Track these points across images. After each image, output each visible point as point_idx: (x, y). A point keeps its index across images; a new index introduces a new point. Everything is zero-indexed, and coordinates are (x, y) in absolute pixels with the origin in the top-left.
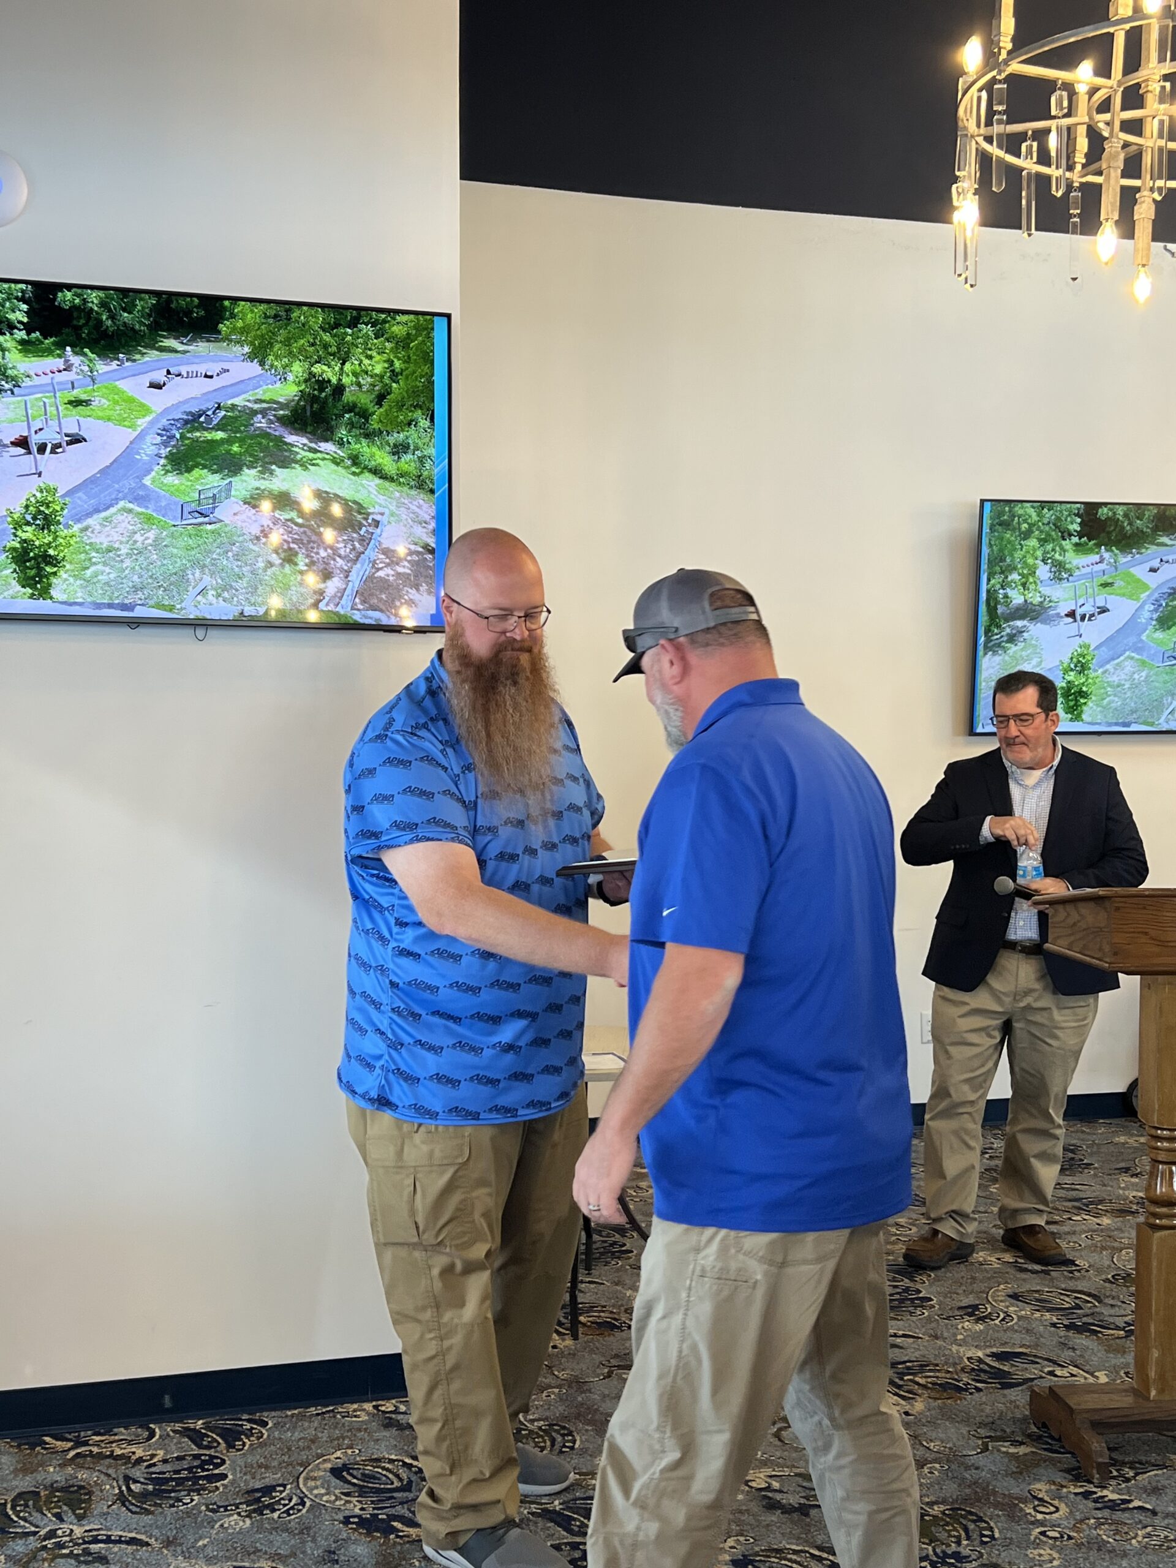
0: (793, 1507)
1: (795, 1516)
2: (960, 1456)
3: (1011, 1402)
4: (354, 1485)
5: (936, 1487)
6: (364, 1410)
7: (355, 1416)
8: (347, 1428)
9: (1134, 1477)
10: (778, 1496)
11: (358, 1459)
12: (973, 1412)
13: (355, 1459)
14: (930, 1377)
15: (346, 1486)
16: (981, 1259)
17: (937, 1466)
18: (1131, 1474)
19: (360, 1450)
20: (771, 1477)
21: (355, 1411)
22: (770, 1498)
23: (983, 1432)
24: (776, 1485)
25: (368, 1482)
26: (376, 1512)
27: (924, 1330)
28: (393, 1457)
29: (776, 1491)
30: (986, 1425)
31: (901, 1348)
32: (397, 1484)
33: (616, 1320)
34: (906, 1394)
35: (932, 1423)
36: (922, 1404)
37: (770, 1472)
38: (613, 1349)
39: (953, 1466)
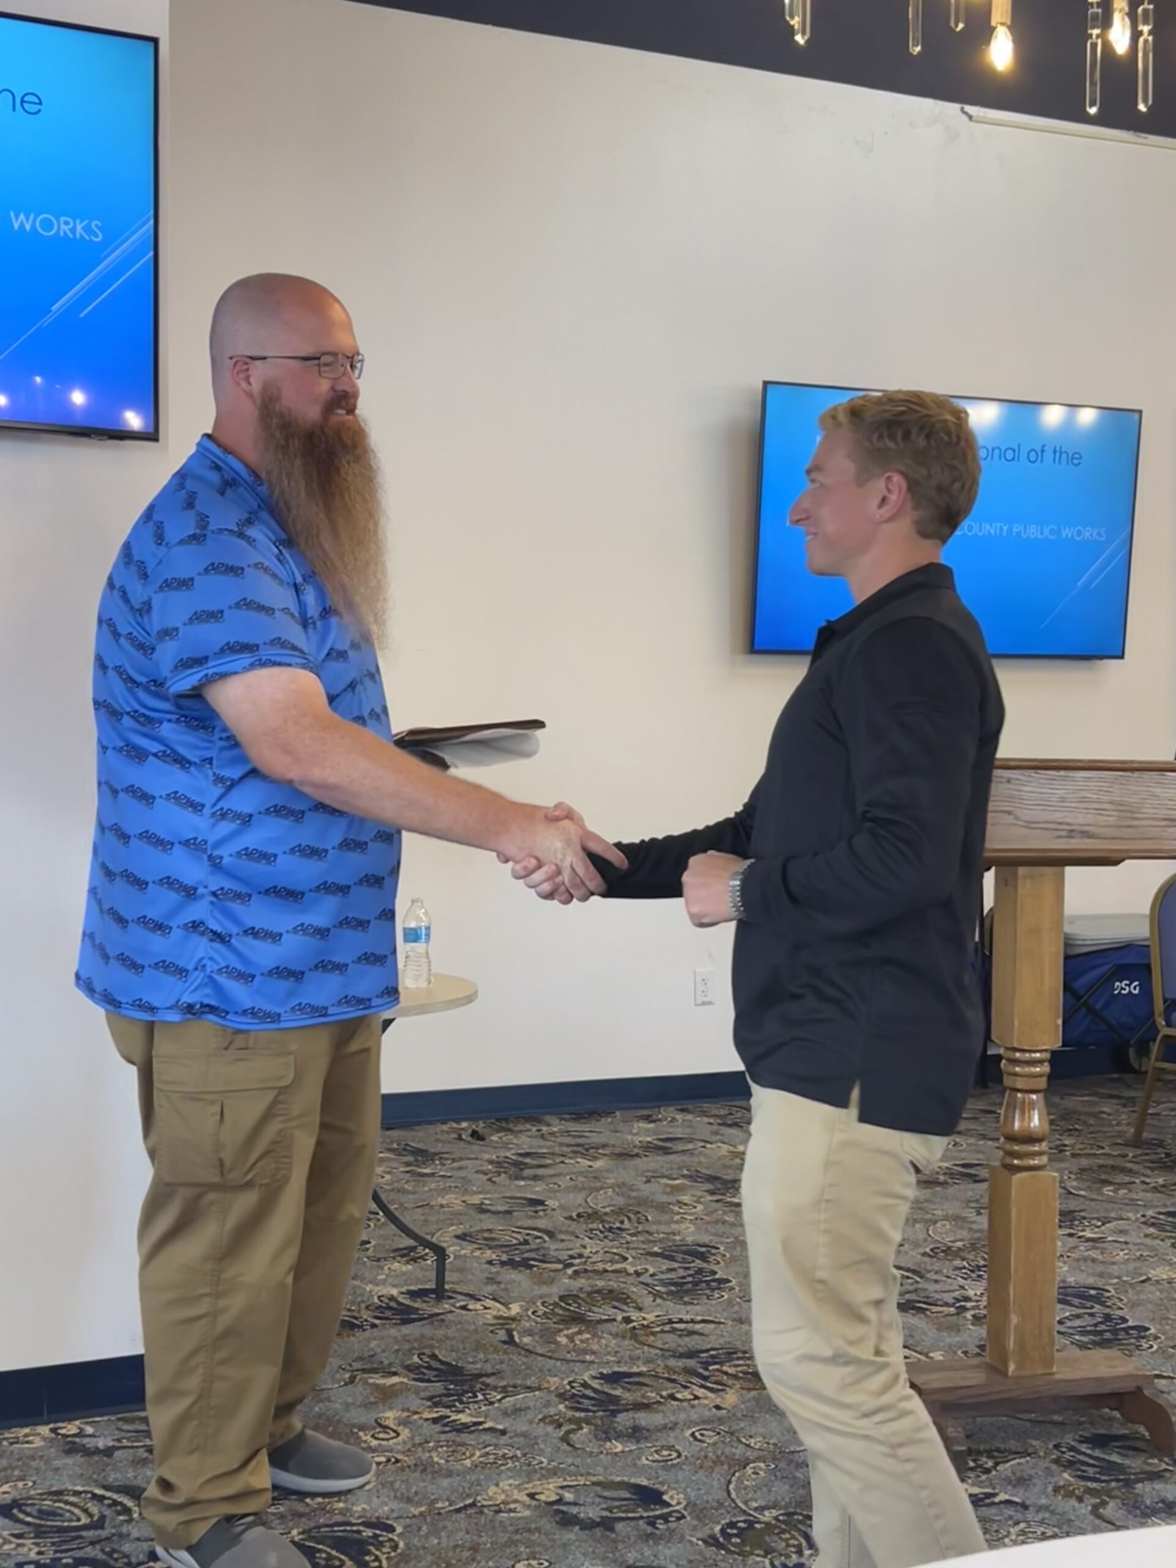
0: (593, 1521)
1: (598, 1532)
2: (788, 1453)
4: (28, 1524)
5: (764, 1489)
6: (39, 1434)
7: (27, 1442)
8: (17, 1456)
9: (995, 1467)
10: (574, 1510)
11: (32, 1492)
13: (28, 1492)
14: (739, 1365)
15: (18, 1525)
17: (762, 1465)
18: (990, 1464)
19: (34, 1483)
20: (562, 1487)
21: (26, 1436)
22: (562, 1512)
24: (569, 1496)
25: (47, 1520)
26: (58, 1555)
27: (725, 1314)
28: (79, 1488)
29: (569, 1504)
31: (702, 1334)
32: (85, 1520)
33: (356, 1318)
34: (714, 1386)
35: (749, 1416)
36: (734, 1396)
37: (560, 1482)
38: (354, 1352)
39: (782, 1465)
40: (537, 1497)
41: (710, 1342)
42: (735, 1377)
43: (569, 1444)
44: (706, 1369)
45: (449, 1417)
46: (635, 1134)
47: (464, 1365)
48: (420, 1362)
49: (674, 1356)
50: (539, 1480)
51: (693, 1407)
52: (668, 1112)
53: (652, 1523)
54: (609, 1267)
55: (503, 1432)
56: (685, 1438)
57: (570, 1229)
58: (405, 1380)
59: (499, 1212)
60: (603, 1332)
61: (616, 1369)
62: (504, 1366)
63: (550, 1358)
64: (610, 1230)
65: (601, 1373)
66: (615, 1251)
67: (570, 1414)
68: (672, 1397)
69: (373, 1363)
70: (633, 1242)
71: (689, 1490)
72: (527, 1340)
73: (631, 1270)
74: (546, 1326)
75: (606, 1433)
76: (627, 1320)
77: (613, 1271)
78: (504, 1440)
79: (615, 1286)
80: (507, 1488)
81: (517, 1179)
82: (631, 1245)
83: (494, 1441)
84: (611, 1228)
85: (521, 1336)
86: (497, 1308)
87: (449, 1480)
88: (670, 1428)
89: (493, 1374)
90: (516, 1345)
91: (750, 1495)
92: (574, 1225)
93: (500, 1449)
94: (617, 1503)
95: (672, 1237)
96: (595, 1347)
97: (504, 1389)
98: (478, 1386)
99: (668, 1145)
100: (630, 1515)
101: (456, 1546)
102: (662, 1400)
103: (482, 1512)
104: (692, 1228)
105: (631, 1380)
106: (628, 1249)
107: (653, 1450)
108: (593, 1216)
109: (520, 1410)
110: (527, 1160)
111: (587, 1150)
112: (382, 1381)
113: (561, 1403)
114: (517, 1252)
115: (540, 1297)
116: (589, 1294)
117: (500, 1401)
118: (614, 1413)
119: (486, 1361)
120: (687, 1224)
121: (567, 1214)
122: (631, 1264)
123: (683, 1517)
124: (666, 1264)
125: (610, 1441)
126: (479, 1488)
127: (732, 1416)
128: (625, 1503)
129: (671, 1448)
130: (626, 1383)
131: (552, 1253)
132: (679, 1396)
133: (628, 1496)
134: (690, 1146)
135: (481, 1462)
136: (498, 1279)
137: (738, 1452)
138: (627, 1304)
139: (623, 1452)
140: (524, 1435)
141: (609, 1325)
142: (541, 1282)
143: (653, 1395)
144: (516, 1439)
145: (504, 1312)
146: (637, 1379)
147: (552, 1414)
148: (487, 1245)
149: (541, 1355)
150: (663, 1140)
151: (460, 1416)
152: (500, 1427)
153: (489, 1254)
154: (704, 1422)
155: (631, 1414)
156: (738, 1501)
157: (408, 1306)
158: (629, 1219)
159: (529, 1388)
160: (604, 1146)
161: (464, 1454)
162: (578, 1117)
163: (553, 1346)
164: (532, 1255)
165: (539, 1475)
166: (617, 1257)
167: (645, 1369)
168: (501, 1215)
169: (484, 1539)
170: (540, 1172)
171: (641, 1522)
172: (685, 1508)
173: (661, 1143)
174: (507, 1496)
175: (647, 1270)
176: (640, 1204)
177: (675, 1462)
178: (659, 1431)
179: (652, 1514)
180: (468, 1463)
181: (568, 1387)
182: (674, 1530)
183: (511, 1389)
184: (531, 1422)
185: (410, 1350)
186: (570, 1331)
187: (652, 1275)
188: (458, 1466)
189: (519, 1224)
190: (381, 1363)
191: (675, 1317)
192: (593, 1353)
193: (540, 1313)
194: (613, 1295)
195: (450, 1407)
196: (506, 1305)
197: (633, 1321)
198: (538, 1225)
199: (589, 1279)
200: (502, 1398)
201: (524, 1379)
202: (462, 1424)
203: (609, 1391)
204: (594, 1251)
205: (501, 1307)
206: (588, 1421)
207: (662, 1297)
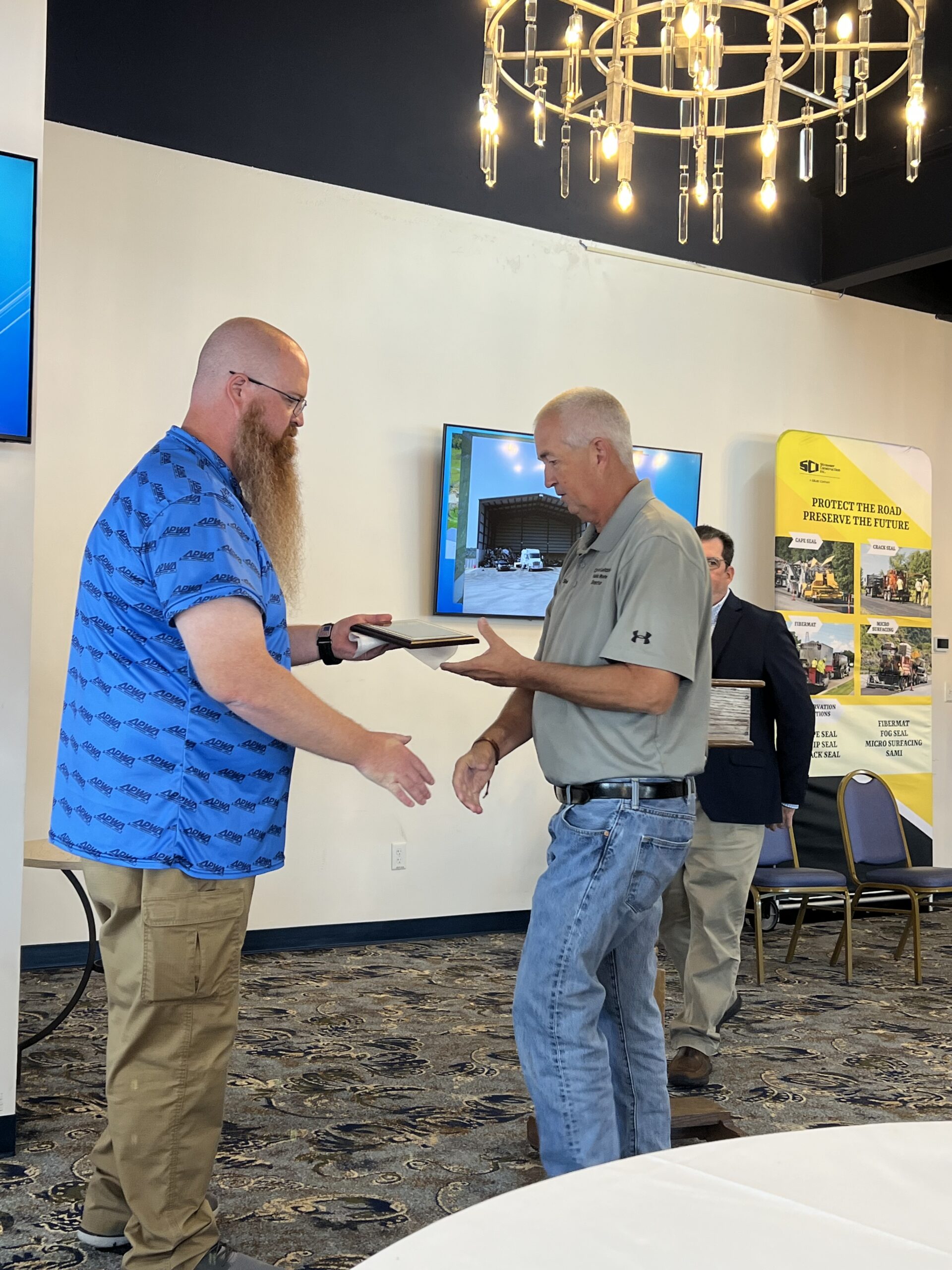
0: (342, 1224)
1: (345, 1231)
2: (477, 1175)
3: (509, 1132)
5: (462, 1199)
10: (327, 1217)
12: (480, 1141)
14: (437, 1118)
16: (460, 1031)
17: (459, 1183)
20: (317, 1202)
22: (319, 1219)
23: (492, 1155)
24: (323, 1208)
27: (425, 1084)
29: (323, 1213)
30: (493, 1150)
31: (409, 1098)
34: (421, 1132)
35: (447, 1151)
36: (436, 1138)
37: (316, 1199)
39: (473, 1183)
40: (299, 1209)
41: (415, 1103)
42: (435, 1125)
43: (319, 1173)
44: (414, 1121)
45: (229, 1158)
46: (348, 964)
47: (237, 1123)
49: (391, 1113)
50: (300, 1198)
51: (407, 1146)
52: (372, 949)
53: (383, 1223)
54: (337, 1054)
55: (270, 1167)
56: (402, 1166)
57: (307, 1029)
59: (253, 1019)
60: (337, 1098)
61: (349, 1123)
62: (266, 1123)
63: (300, 1116)
64: (336, 1029)
65: (338, 1126)
66: (341, 1043)
68: (391, 1140)
70: (355, 1037)
71: (408, 1201)
72: (281, 1104)
73: (354, 1055)
74: (296, 1094)
75: (345, 1165)
76: (354, 1089)
77: (340, 1057)
78: (271, 1172)
79: (343, 1066)
80: (276, 1204)
81: (264, 995)
82: (352, 1039)
83: (264, 1173)
84: (337, 1028)
85: (277, 1102)
86: (257, 1084)
87: (233, 1200)
88: (391, 1161)
89: (260, 1128)
90: (274, 1108)
91: (452, 1203)
92: (309, 1027)
93: (269, 1178)
94: (357, 1212)
95: (381, 1033)
96: (333, 1108)
97: (268, 1138)
98: (249, 1137)
99: (374, 971)
100: (368, 1219)
101: (243, 1244)
102: (385, 1143)
103: (260, 1221)
104: (396, 1026)
105: (360, 1129)
106: (350, 1041)
107: (380, 1175)
108: (324, 1020)
109: (281, 1151)
110: (271, 983)
111: (314, 975)
113: (310, 1146)
114: (269, 1045)
115: (289, 1075)
116: (325, 1072)
117: (266, 1146)
118: (350, 1152)
119: (253, 1119)
120: (392, 1024)
121: (304, 1019)
122: (354, 1052)
123: (407, 1219)
124: (379, 1051)
125: (349, 1170)
126: (256, 1204)
127: (435, 1151)
128: (364, 1211)
129: (394, 1174)
130: (356, 1131)
131: (295, 1045)
132: (396, 1139)
133: (366, 1206)
134: (389, 972)
135: (255, 1187)
136: (257, 1064)
137: (442, 1175)
138: (353, 1079)
139: (359, 1177)
140: (285, 1168)
141: (341, 1093)
142: (289, 1066)
143: (378, 1139)
144: (280, 1171)
145: (262, 1085)
146: (365, 1129)
147: (305, 1153)
148: (246, 1041)
149: (294, 1114)
150: (369, 968)
151: (237, 1157)
152: (268, 1163)
153: (248, 1047)
154: (415, 1156)
155: (362, 1152)
156: (444, 1207)
158: (349, 1021)
159: (286, 1136)
160: (326, 972)
161: (243, 1182)
162: (306, 953)
163: (301, 1108)
164: (281, 1047)
165: (299, 1195)
166: (343, 1047)
167: (370, 1122)
168: (255, 1021)
169: (262, 1238)
170: (281, 990)
171: (375, 1223)
172: (407, 1213)
173: (368, 970)
174: (277, 1209)
175: (365, 1056)
176: (356, 1012)
177: (397, 1183)
178: (383, 1163)
179: (384, 1218)
180: (246, 1188)
181: (315, 1136)
182: (400, 1228)
183: (273, 1138)
184: (290, 1159)
186: (313, 1098)
187: (369, 1059)
188: (238, 1190)
189: (269, 1026)
191: (388, 1087)
192: (331, 1112)
193: (290, 1086)
194: (342, 1073)
195: (229, 1151)
196: (264, 1081)
197: (358, 1090)
198: (283, 1027)
199: (324, 1062)
200: (267, 1144)
201: (282, 1131)
202: (239, 1162)
203: (346, 1137)
204: (326, 1043)
205: (261, 1083)
206: (332, 1158)
207: (378, 1074)
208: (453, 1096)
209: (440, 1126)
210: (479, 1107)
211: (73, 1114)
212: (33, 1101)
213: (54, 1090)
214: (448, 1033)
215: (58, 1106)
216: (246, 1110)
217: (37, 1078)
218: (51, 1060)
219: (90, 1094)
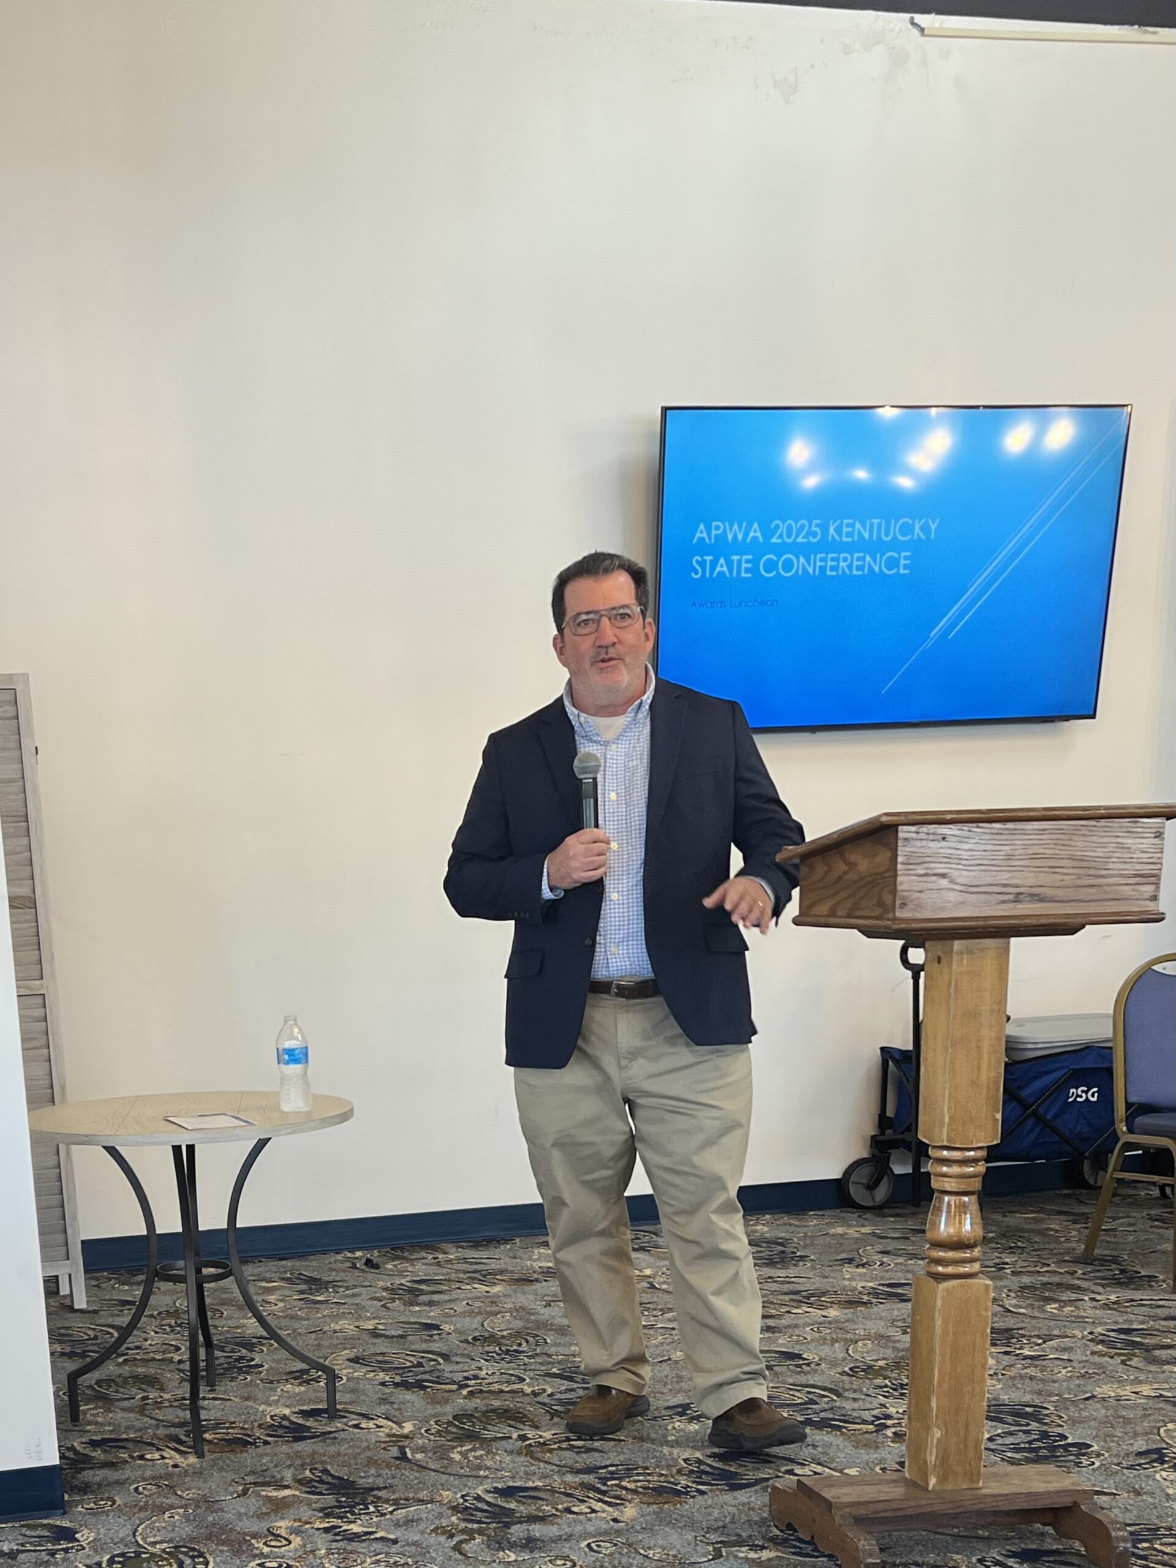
3: (744, 1505)
12: (698, 1517)
14: (640, 1481)
23: (713, 1537)
30: (716, 1530)
33: (249, 1436)
34: (613, 1500)
35: (648, 1529)
36: (633, 1510)
38: (247, 1466)
41: (609, 1459)
42: (634, 1491)
43: (460, 1553)
44: (605, 1484)
45: (340, 1527)
46: (535, 1260)
47: (357, 1479)
48: (312, 1476)
49: (572, 1473)
51: (589, 1520)
54: (505, 1387)
55: (395, 1541)
56: (579, 1549)
57: (466, 1352)
58: (297, 1493)
59: (393, 1337)
60: (498, 1449)
61: (511, 1484)
62: (396, 1481)
63: (443, 1473)
64: (507, 1352)
65: (495, 1488)
66: (512, 1372)
67: (463, 1525)
68: (568, 1510)
69: (265, 1477)
70: (531, 1364)
72: (420, 1456)
73: (528, 1390)
74: (440, 1443)
75: (500, 1543)
76: (523, 1438)
77: (509, 1392)
78: (395, 1548)
79: (511, 1405)
81: (411, 1304)
82: (529, 1367)
83: (386, 1549)
84: (509, 1351)
85: (413, 1452)
86: (390, 1427)
88: (565, 1540)
89: (386, 1488)
90: (408, 1460)
92: (469, 1348)
93: (391, 1557)
95: (571, 1359)
96: (490, 1463)
97: (396, 1502)
98: (370, 1499)
102: (558, 1514)
105: (526, 1494)
106: (525, 1370)
107: (546, 1560)
108: (491, 1339)
109: (412, 1521)
110: (423, 1287)
111: (485, 1276)
112: (274, 1494)
113: (453, 1515)
114: (410, 1374)
115: (435, 1416)
116: (485, 1413)
117: (391, 1513)
118: (507, 1525)
119: (379, 1476)
121: (463, 1338)
122: (528, 1385)
124: (565, 1385)
125: (503, 1550)
127: (630, 1528)
130: (520, 1496)
131: (447, 1375)
132: (575, 1509)
136: (393, 1399)
138: (523, 1423)
139: (516, 1561)
140: (415, 1544)
141: (504, 1442)
142: (435, 1403)
143: (549, 1508)
144: (407, 1548)
145: (396, 1430)
146: (532, 1494)
147: (444, 1525)
149: (434, 1471)
151: (351, 1526)
152: (392, 1537)
153: (382, 1376)
154: (600, 1534)
155: (525, 1526)
157: (300, 1424)
158: (527, 1341)
159: (423, 1501)
160: (502, 1272)
161: (355, 1561)
162: (476, 1244)
163: (446, 1462)
164: (426, 1377)
167: (541, 1484)
168: (393, 1340)
170: (435, 1297)
175: (544, 1390)
176: (539, 1329)
178: (553, 1541)
181: (461, 1501)
183: (402, 1502)
184: (422, 1533)
185: (302, 1466)
186: (464, 1448)
187: (549, 1395)
189: (414, 1347)
190: (274, 1477)
193: (433, 1431)
194: (509, 1415)
195: (341, 1518)
196: (399, 1424)
197: (529, 1439)
198: (433, 1349)
199: (484, 1399)
200: (394, 1510)
201: (416, 1492)
202: (352, 1533)
203: (503, 1505)
204: (490, 1373)
205: (394, 1426)
206: (481, 1532)
207: (559, 1416)
208: (666, 1450)
209: (640, 1493)
210: (702, 1467)
211: (142, 1462)
212: (94, 1444)
213: (122, 1429)
214: (670, 1359)
215: (125, 1451)
216: (371, 1462)
217: (102, 1413)
218: (122, 1390)
219: (166, 1436)
